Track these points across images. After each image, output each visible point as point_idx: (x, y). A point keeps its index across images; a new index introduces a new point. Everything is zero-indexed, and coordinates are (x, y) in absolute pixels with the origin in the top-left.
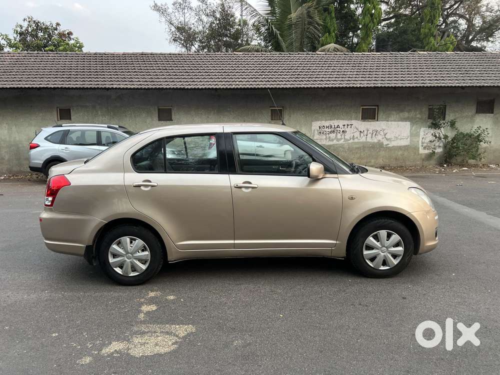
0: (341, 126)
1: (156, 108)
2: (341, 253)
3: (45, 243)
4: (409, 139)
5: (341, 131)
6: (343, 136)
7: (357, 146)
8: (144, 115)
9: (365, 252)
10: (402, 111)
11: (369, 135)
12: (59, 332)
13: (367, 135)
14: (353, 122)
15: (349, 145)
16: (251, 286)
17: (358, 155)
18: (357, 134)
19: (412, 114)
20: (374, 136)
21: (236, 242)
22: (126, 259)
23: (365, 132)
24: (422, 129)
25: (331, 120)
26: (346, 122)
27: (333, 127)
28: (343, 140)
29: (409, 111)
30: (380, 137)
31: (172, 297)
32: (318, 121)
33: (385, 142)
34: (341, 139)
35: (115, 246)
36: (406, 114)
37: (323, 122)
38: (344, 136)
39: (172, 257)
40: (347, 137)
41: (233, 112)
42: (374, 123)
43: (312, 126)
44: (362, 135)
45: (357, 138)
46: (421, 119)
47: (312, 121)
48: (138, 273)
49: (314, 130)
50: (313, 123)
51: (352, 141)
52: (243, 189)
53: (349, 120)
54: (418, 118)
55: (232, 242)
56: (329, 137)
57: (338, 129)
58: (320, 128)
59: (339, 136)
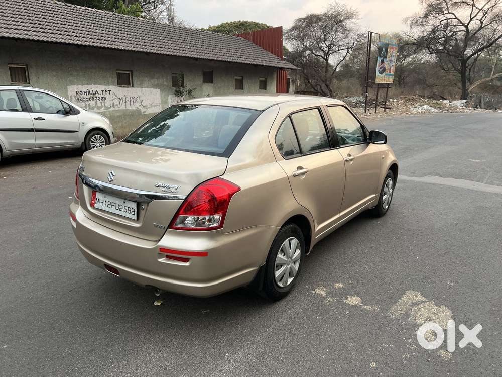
0: (100, 92)
4: (161, 106)
5: (101, 98)
6: (103, 103)
7: (118, 114)
10: (152, 78)
11: (128, 102)
13: (126, 102)
14: (111, 88)
15: (110, 114)
17: (120, 124)
18: (116, 101)
19: (161, 81)
20: (132, 103)
23: (124, 99)
24: (170, 96)
25: (87, 84)
26: (104, 88)
27: (91, 93)
28: (103, 108)
29: (158, 79)
30: (137, 105)
32: (74, 85)
33: (143, 110)
34: (102, 106)
36: (156, 82)
37: (80, 86)
38: (105, 103)
40: (107, 104)
42: (128, 89)
43: (67, 91)
44: (121, 102)
45: (117, 105)
46: (167, 86)
47: (67, 85)
49: (71, 96)
50: (68, 87)
51: (112, 109)
53: (106, 85)
54: (165, 85)
55: (338, 216)
56: (89, 105)
57: (97, 95)
58: (77, 94)
59: (99, 103)
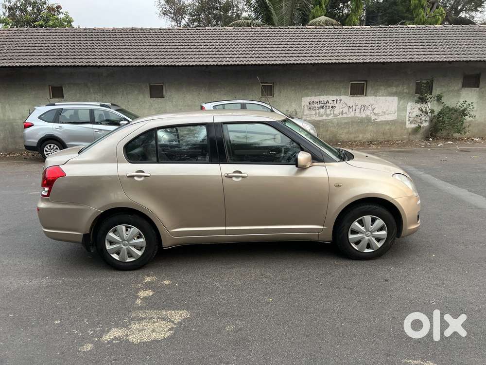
0: (330, 101)
1: (148, 84)
2: (328, 237)
3: (44, 231)
4: (396, 114)
5: (331, 107)
6: (332, 111)
7: (346, 121)
8: (136, 92)
9: (351, 236)
10: (390, 86)
11: (358, 110)
12: (61, 320)
13: (355, 111)
14: (343, 97)
15: (338, 121)
16: (243, 270)
17: (346, 131)
18: (346, 110)
19: (400, 89)
20: (362, 111)
21: (228, 228)
22: (123, 246)
23: (354, 107)
24: (410, 104)
25: (320, 95)
26: (335, 98)
27: (323, 102)
28: (332, 115)
29: (397, 86)
30: (368, 112)
31: (167, 282)
32: (308, 96)
33: (373, 117)
34: (331, 114)
35: (111, 234)
36: (394, 89)
37: (313, 97)
38: (334, 111)
39: (166, 243)
40: (336, 112)
41: (224, 88)
42: (361, 98)
43: (301, 102)
44: (351, 110)
45: (346, 113)
46: (408, 93)
47: (302, 97)
48: (134, 259)
49: (304, 106)
50: (303, 99)
51: (341, 116)
52: (234, 179)
53: (338, 95)
54: (406, 93)
55: (224, 228)
56: (319, 113)
57: (328, 104)
58: (310, 103)
59: (328, 111)
